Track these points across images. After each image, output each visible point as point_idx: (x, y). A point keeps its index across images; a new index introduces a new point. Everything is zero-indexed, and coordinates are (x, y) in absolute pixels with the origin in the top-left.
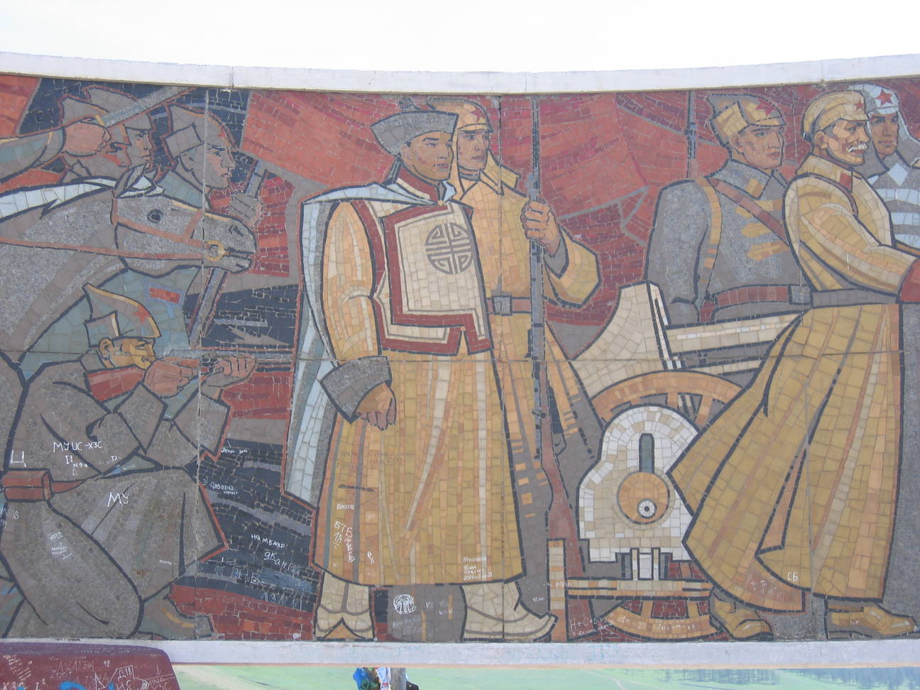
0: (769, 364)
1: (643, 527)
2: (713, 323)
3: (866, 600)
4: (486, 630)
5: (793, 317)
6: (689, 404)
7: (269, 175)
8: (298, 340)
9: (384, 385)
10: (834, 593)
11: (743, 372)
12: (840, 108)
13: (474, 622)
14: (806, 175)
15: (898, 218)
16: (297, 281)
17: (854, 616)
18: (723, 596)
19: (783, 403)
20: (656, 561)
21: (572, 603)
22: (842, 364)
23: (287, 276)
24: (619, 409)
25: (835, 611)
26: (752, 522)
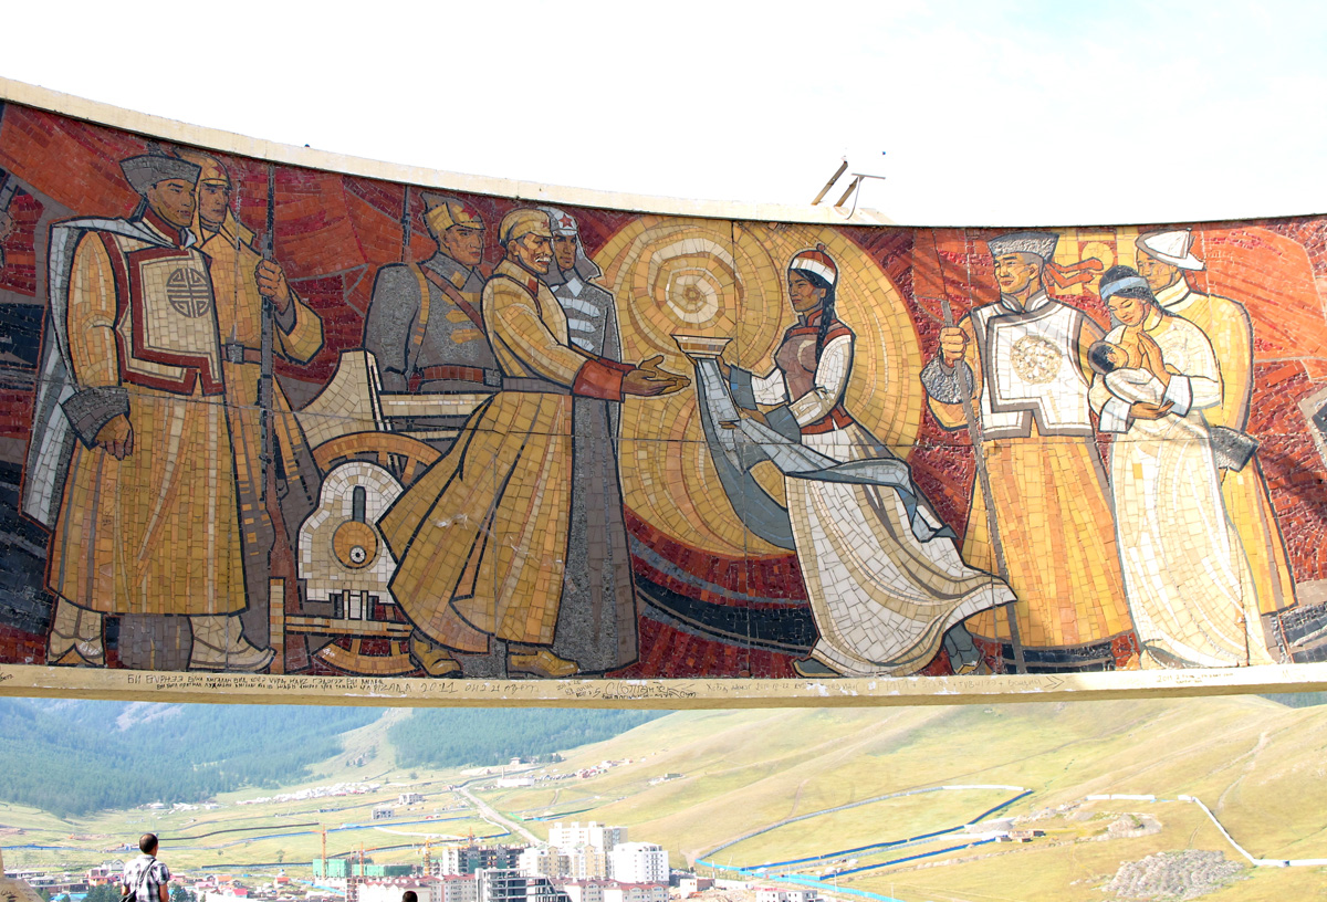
0: (466, 434)
1: (354, 571)
2: (419, 394)
3: (539, 645)
4: (210, 660)
5: (487, 396)
6: (397, 464)
7: (18, 190)
8: (42, 362)
9: (122, 416)
10: (514, 638)
11: (443, 440)
12: (529, 223)
13: (200, 653)
14: (501, 276)
15: (574, 324)
16: (43, 302)
17: (529, 658)
18: (421, 637)
19: (476, 470)
20: (365, 603)
21: (291, 638)
22: (526, 441)
23: (34, 295)
24: (336, 462)
25: (514, 654)
26: (448, 572)
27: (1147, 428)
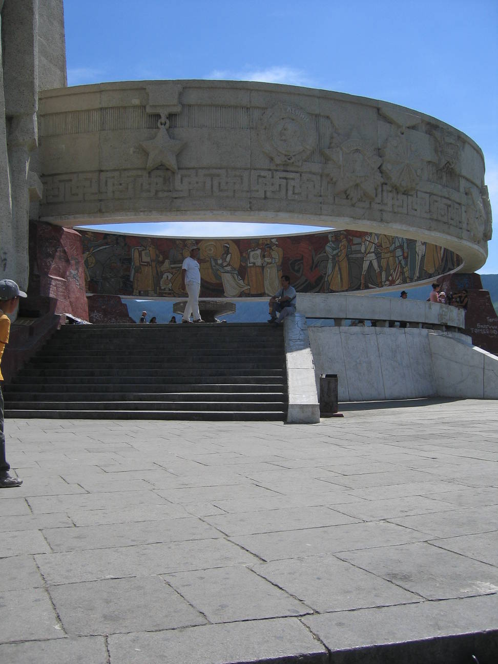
1: (167, 285)
6: (172, 273)
8: (132, 264)
11: (178, 269)
20: (168, 289)
24: (165, 273)
26: (178, 285)
27: (269, 265)
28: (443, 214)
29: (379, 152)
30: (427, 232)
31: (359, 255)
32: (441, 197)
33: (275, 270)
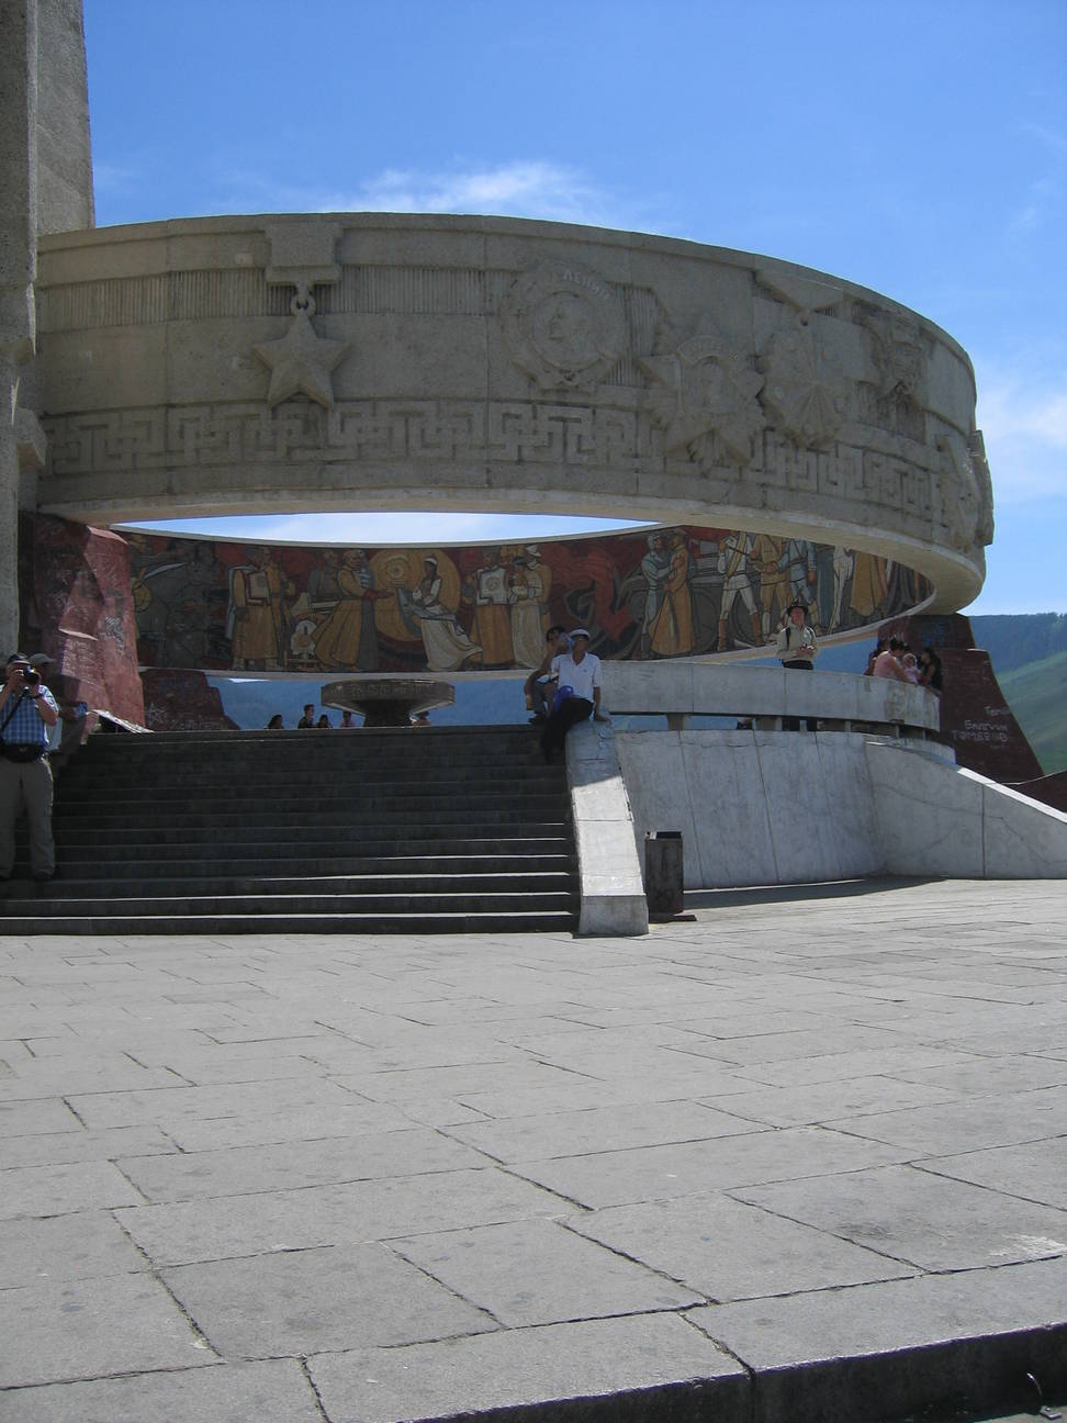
0: (333, 612)
2: (321, 602)
3: (352, 665)
4: (270, 669)
5: (340, 602)
10: (346, 663)
11: (328, 613)
14: (343, 569)
17: (350, 668)
18: (322, 663)
19: (337, 619)
22: (350, 612)
25: (347, 667)
26: (329, 647)
27: (521, 602)
28: (891, 491)
29: (757, 363)
30: (859, 530)
31: (714, 579)
32: (888, 455)
33: (534, 613)
